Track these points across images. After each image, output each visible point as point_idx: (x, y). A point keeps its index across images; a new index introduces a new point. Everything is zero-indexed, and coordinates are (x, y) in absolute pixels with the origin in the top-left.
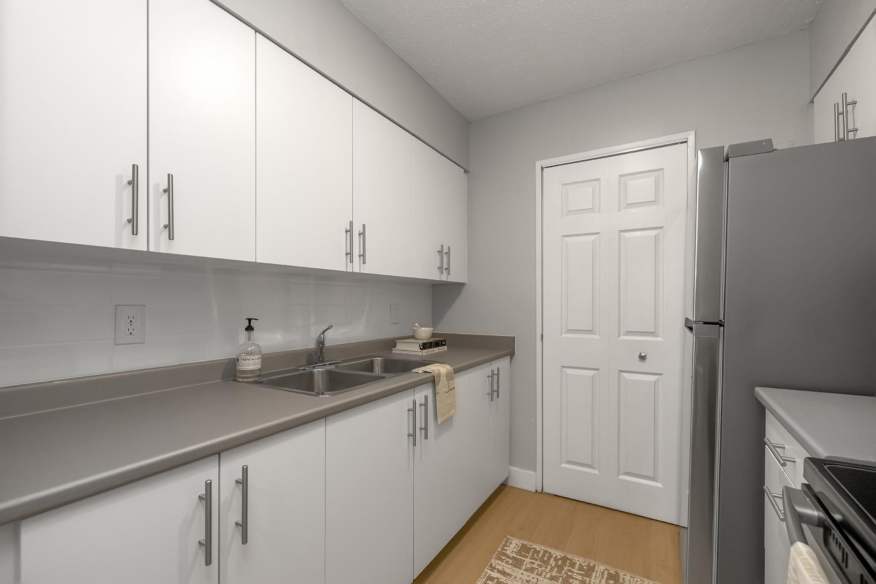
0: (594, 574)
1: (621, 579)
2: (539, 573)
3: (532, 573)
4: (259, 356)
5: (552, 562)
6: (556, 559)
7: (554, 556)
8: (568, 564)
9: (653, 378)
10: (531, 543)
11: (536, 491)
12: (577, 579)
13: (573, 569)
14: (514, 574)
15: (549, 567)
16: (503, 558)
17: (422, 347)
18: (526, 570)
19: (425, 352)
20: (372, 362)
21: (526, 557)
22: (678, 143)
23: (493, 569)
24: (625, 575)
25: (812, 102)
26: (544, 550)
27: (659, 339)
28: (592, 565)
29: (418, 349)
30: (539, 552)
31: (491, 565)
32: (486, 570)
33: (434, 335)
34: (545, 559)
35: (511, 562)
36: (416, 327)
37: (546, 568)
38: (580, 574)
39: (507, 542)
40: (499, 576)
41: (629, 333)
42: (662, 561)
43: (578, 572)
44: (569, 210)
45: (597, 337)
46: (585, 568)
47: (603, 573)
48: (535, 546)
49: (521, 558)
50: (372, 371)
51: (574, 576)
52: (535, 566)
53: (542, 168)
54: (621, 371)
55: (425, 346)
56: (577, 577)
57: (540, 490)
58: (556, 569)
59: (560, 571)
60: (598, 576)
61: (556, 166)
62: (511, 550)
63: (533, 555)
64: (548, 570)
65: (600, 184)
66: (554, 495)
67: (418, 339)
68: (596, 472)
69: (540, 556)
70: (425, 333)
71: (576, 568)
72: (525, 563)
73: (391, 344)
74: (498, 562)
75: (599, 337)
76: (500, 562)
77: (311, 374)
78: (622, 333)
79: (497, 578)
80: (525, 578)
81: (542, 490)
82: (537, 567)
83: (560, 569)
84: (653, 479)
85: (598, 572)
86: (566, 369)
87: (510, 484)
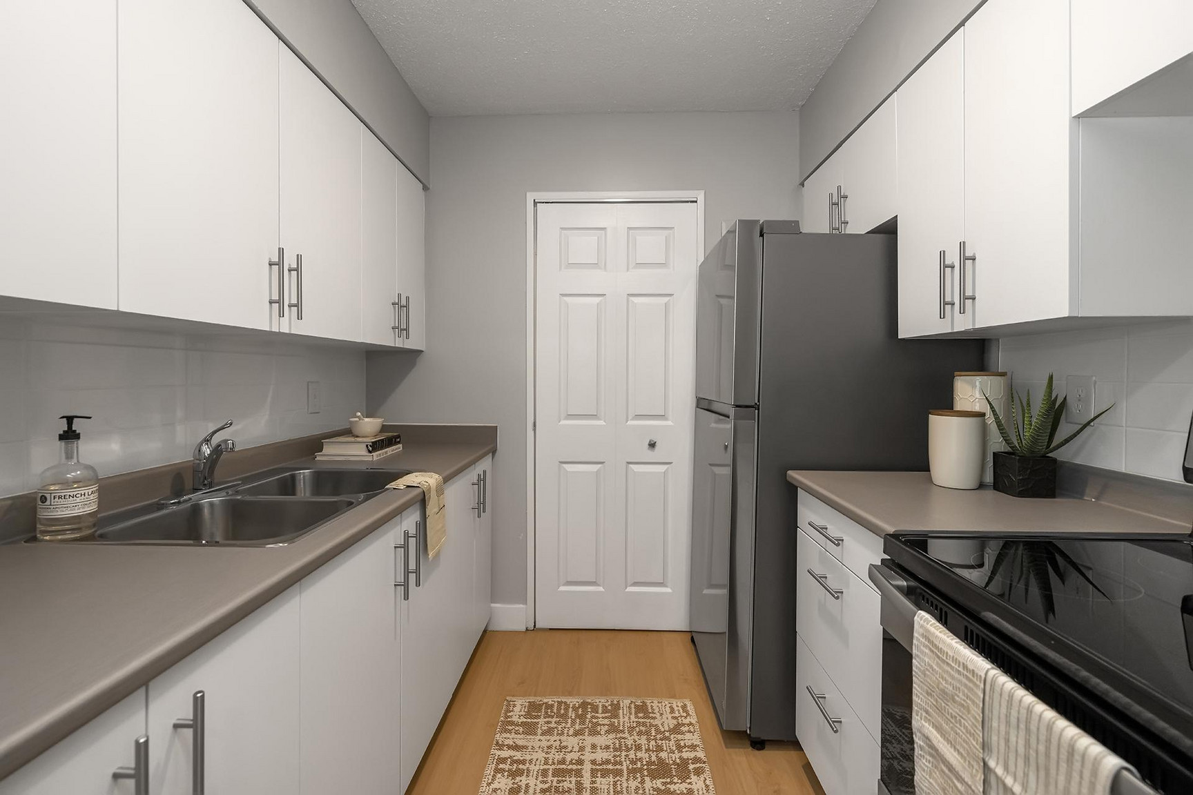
0: (621, 711)
1: (650, 708)
2: (560, 732)
3: (552, 735)
4: (95, 488)
5: (571, 714)
6: (575, 709)
7: (571, 706)
8: (589, 710)
9: (662, 468)
10: (539, 698)
11: (527, 630)
12: (604, 725)
13: (597, 715)
14: (530, 744)
15: (569, 721)
16: (510, 728)
17: (371, 449)
18: (542, 734)
19: (376, 456)
20: (293, 477)
21: (538, 717)
22: (687, 202)
23: (500, 747)
24: (652, 702)
25: (802, 184)
26: (558, 702)
27: (669, 423)
28: (615, 702)
29: (364, 452)
30: (552, 706)
31: (497, 743)
32: (493, 751)
33: (384, 428)
34: (562, 711)
35: (521, 730)
36: (358, 417)
37: (567, 723)
38: (606, 718)
39: (508, 705)
40: (511, 753)
41: (638, 417)
42: (683, 675)
43: (603, 715)
44: (569, 262)
45: (602, 423)
46: (609, 708)
47: (630, 707)
48: (545, 701)
49: (532, 720)
50: (294, 494)
51: (601, 723)
52: (553, 725)
53: (535, 203)
54: (629, 463)
55: (375, 447)
56: (604, 722)
57: (531, 626)
58: (578, 721)
59: (583, 723)
60: (625, 713)
61: (552, 203)
62: (518, 713)
63: (546, 713)
64: (569, 725)
65: (606, 232)
66: (550, 629)
67: (357, 437)
68: (601, 589)
69: (555, 711)
70: (369, 426)
71: (600, 711)
72: (539, 726)
73: (313, 445)
74: (505, 735)
75: (604, 423)
76: (508, 735)
77: (196, 509)
78: (630, 418)
79: (510, 757)
80: (545, 744)
81: (535, 626)
82: (555, 725)
83: (582, 718)
84: (661, 584)
85: (625, 708)
86: (564, 465)
87: (491, 628)
